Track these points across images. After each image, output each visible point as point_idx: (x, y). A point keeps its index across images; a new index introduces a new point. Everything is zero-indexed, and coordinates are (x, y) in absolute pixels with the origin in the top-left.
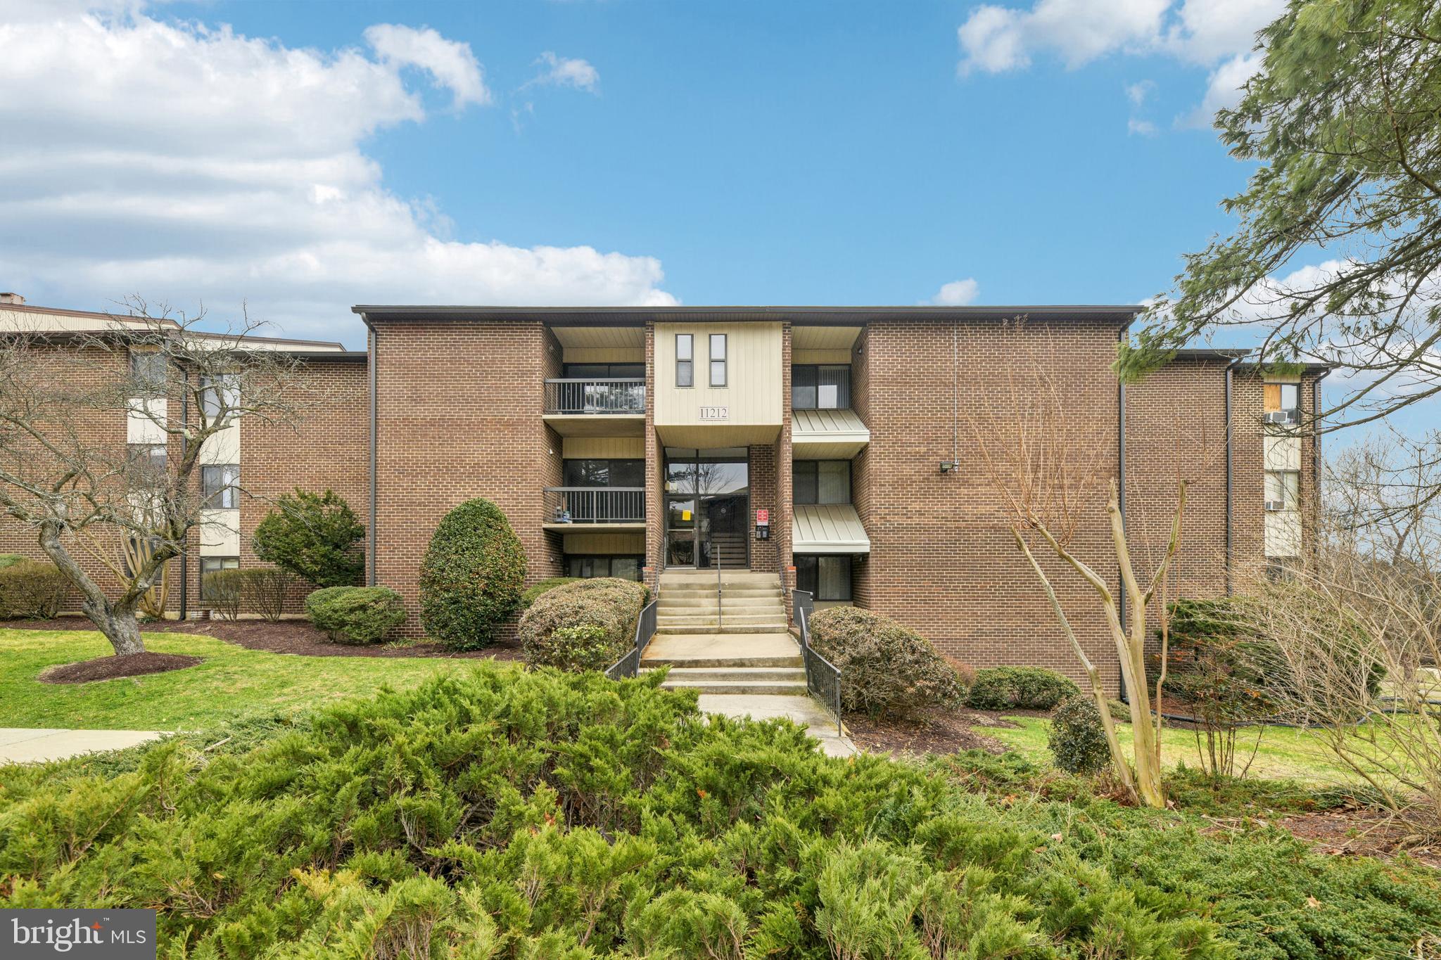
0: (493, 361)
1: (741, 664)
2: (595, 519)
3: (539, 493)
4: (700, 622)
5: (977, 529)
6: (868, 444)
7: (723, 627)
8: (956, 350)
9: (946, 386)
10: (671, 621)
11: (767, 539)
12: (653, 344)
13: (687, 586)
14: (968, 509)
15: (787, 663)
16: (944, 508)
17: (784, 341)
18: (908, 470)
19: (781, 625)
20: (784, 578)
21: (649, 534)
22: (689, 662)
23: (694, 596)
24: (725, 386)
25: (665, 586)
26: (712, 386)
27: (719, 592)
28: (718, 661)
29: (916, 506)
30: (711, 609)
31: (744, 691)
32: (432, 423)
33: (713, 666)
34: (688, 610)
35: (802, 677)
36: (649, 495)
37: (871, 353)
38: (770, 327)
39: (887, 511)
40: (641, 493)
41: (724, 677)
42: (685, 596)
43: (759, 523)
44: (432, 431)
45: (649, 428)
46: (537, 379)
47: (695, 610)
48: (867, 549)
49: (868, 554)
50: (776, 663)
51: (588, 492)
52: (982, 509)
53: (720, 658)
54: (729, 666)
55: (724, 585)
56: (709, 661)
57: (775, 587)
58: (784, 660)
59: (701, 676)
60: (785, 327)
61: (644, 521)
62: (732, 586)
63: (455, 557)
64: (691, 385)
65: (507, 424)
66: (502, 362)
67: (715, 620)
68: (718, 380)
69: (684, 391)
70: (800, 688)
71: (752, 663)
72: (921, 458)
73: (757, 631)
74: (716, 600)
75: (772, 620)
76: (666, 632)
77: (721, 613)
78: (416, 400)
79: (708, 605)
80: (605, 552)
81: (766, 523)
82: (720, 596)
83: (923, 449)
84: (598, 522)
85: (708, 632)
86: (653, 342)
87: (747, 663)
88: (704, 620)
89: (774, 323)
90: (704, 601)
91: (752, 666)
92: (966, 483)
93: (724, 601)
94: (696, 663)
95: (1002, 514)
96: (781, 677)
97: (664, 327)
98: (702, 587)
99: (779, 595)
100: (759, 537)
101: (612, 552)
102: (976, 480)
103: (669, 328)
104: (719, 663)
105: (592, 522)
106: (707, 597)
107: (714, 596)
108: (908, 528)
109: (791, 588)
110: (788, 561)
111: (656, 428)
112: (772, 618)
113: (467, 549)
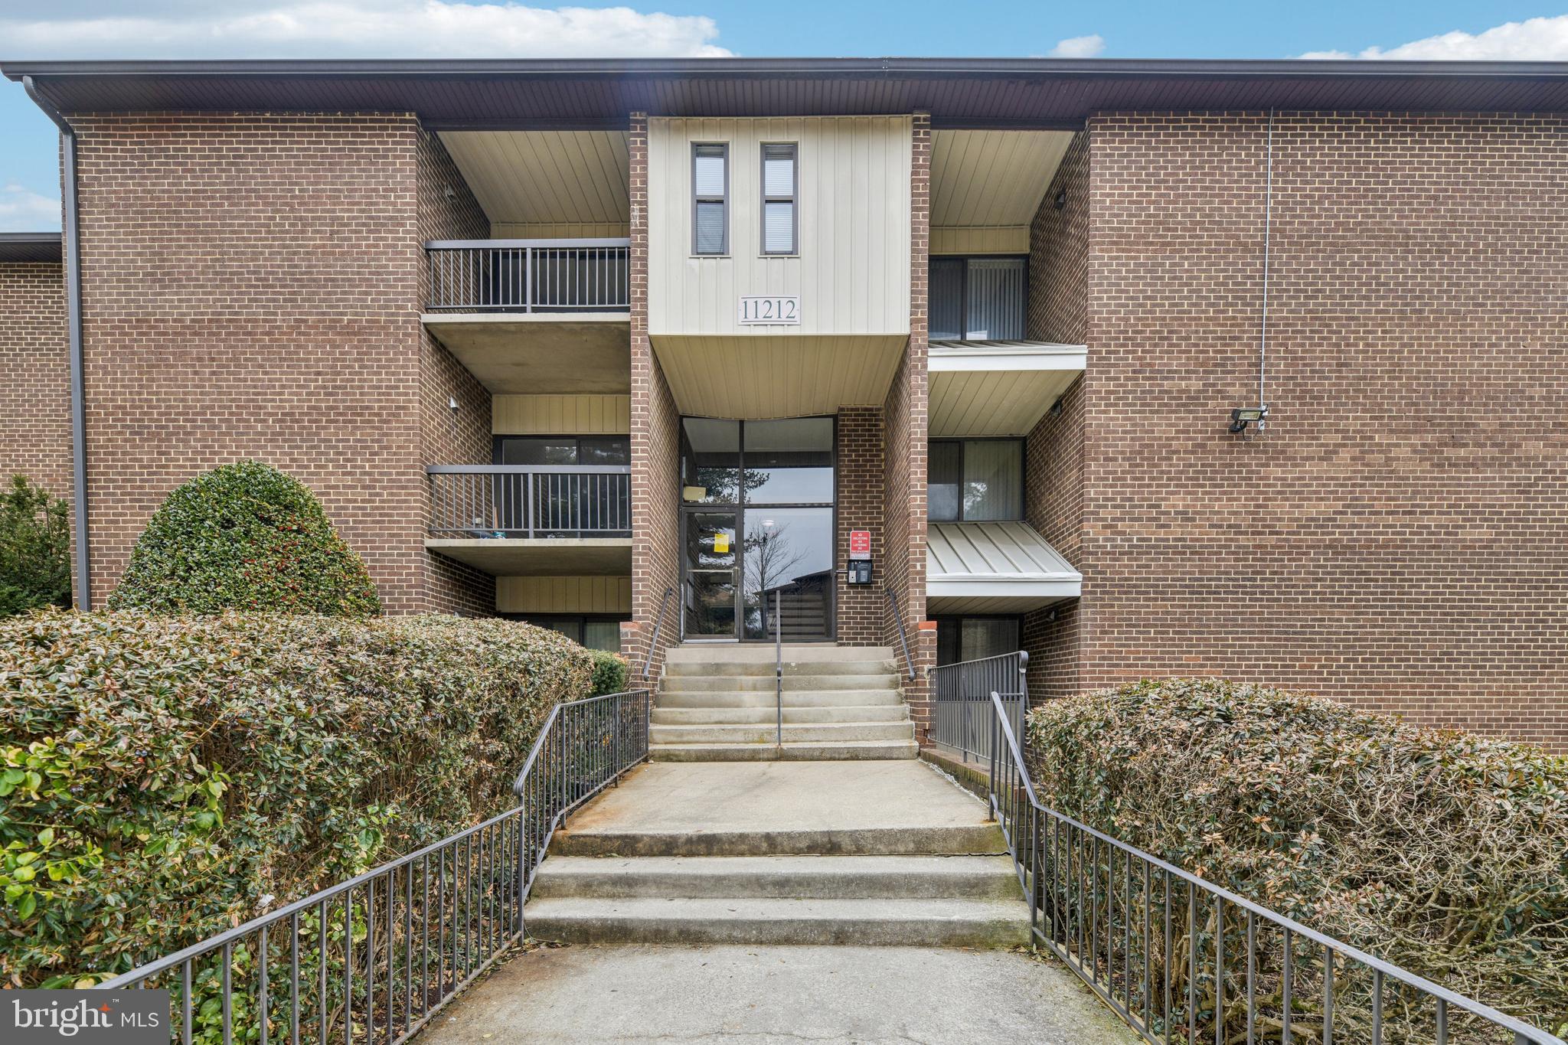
0: (316, 196)
1: (829, 845)
2: (531, 529)
3: (416, 475)
4: (740, 737)
5: (1298, 551)
6: (1082, 373)
7: (785, 746)
8: (1271, 175)
9: (1246, 250)
10: (681, 734)
11: (866, 585)
12: (644, 161)
13: (718, 668)
14: (1282, 508)
15: (954, 845)
16: (1232, 506)
17: (916, 154)
18: (1162, 427)
19: (905, 743)
20: (910, 650)
21: (638, 560)
22: (690, 840)
23: (729, 686)
24: (793, 253)
25: (677, 669)
26: (765, 253)
27: (778, 678)
28: (768, 837)
29: (1179, 502)
30: (761, 711)
31: (840, 935)
32: (196, 329)
33: (754, 852)
34: (716, 714)
35: (1010, 888)
36: (638, 480)
37: (1095, 180)
38: (887, 128)
39: (1118, 512)
40: (622, 476)
41: (784, 887)
42: (712, 687)
43: (853, 557)
44: (196, 347)
45: (636, 340)
46: (408, 236)
47: (730, 713)
48: (1075, 591)
49: (1077, 599)
50: (923, 844)
51: (517, 476)
52: (1312, 509)
53: (773, 828)
54: (797, 852)
55: (787, 665)
56: (743, 837)
57: (886, 670)
58: (948, 835)
59: (720, 886)
60: (917, 126)
61: (630, 535)
62: (803, 668)
63: (165, 584)
64: (722, 252)
65: (350, 331)
66: (335, 199)
67: (770, 733)
68: (779, 241)
69: (710, 263)
70: (1006, 926)
71: (860, 845)
72: (1191, 401)
73: (854, 756)
74: (774, 693)
75: (885, 733)
76: (668, 757)
77: (780, 719)
78: (162, 278)
79: (755, 703)
80: (572, 608)
81: (866, 556)
82: (779, 687)
83: (1195, 385)
84: (537, 535)
85: (753, 757)
86: (645, 156)
87: (846, 843)
88: (746, 732)
89: (896, 120)
90: (748, 697)
91: (859, 851)
92: (1280, 455)
93: (787, 695)
94: (708, 845)
95: (1351, 518)
96: (943, 887)
97: (668, 126)
98: (747, 670)
99: (894, 685)
100: (853, 580)
101: (586, 608)
102: (1300, 447)
103: (678, 130)
104: (771, 845)
105: (526, 535)
106: (755, 688)
107: (770, 688)
108: (1162, 549)
109: (926, 667)
110: (916, 613)
111: (652, 340)
112: (885, 729)
113: (198, 564)
